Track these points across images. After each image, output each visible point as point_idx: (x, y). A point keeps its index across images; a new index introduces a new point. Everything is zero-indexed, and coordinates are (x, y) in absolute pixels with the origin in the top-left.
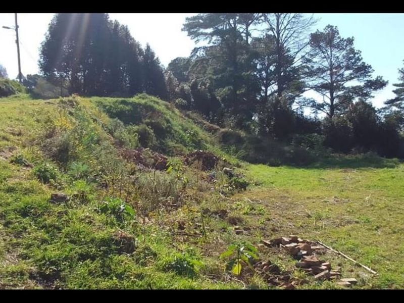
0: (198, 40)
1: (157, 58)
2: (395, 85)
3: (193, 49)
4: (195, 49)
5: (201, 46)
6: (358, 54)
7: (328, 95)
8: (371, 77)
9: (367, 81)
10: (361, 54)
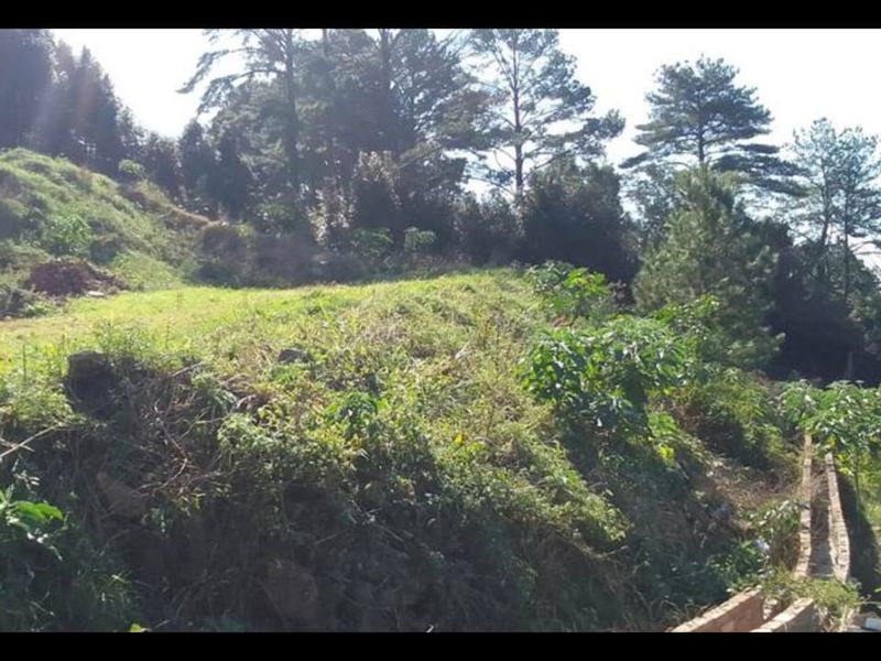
0: (213, 37)
1: (106, 77)
2: (639, 127)
3: (201, 55)
4: (205, 56)
5: (217, 50)
6: (570, 62)
7: (512, 150)
8: (594, 113)
9: (588, 120)
10: (576, 63)
